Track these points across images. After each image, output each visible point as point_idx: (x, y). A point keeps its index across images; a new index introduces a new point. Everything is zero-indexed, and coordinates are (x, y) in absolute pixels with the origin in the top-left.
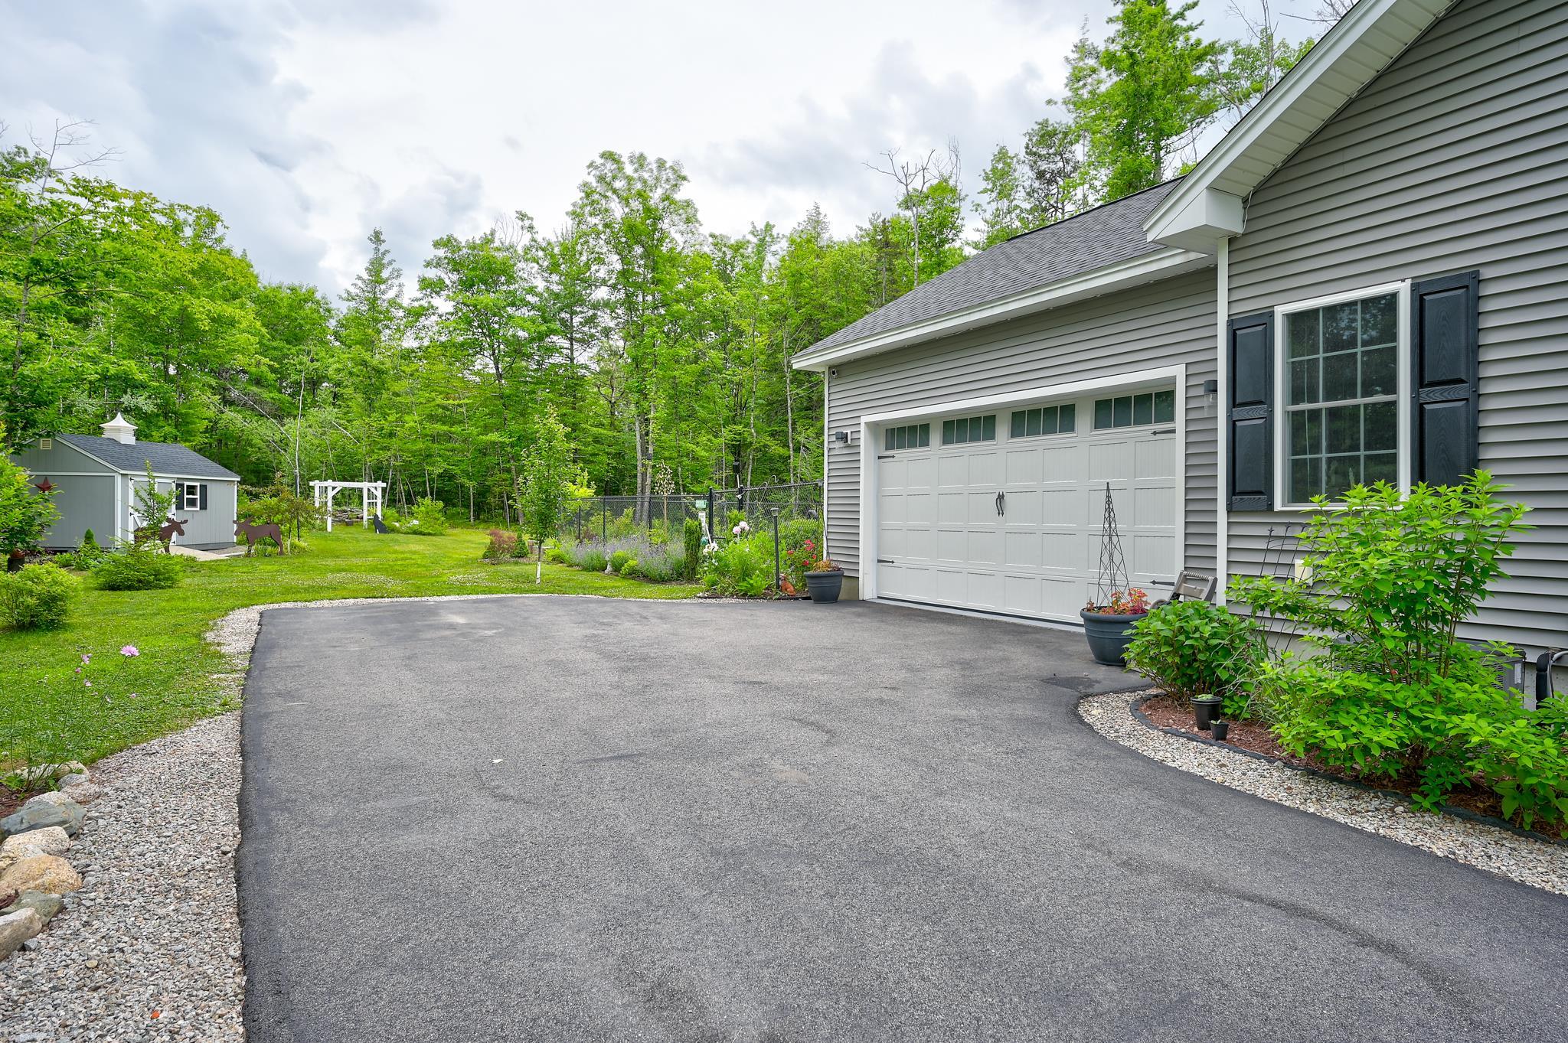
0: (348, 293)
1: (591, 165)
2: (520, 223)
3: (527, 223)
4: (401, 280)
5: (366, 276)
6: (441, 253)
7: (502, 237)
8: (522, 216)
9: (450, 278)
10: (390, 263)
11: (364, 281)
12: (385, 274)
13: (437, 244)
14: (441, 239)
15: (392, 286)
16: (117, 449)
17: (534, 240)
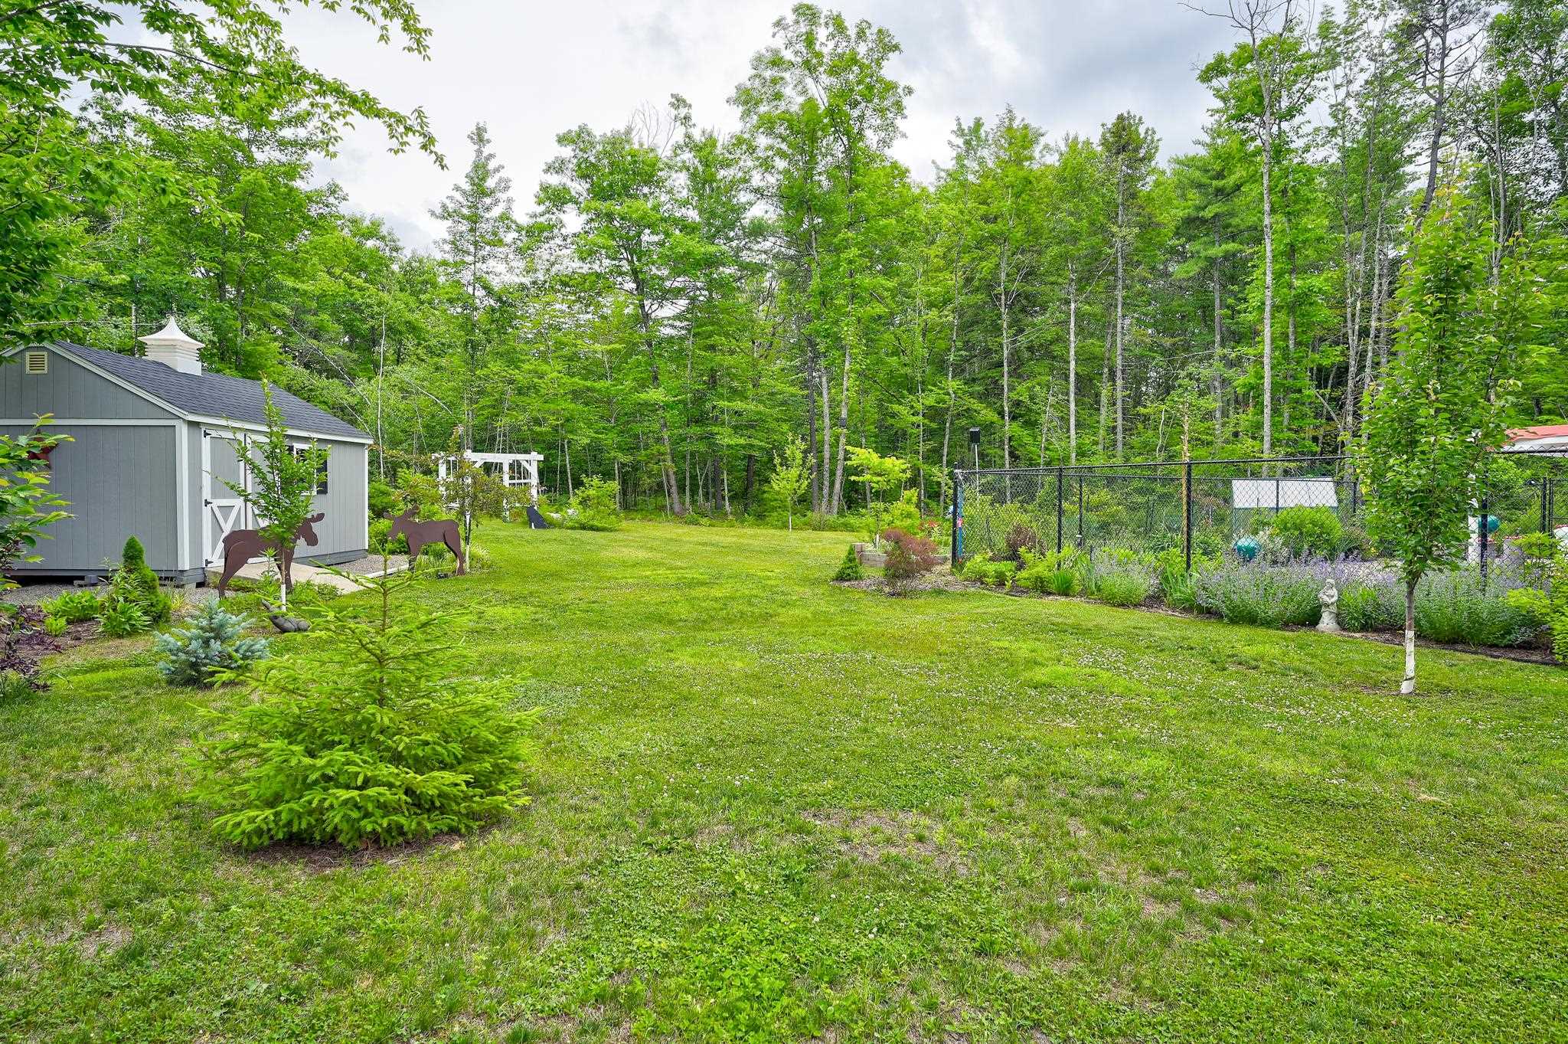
0: (444, 207)
1: (778, 24)
2: (674, 112)
3: (683, 112)
4: (510, 193)
5: (467, 187)
6: (567, 152)
7: (642, 139)
8: (679, 102)
9: (579, 188)
10: (497, 170)
11: (464, 193)
12: (490, 183)
13: (562, 140)
14: (570, 132)
15: (497, 202)
16: (173, 378)
17: (688, 136)
